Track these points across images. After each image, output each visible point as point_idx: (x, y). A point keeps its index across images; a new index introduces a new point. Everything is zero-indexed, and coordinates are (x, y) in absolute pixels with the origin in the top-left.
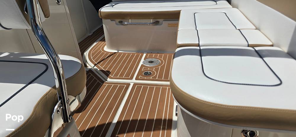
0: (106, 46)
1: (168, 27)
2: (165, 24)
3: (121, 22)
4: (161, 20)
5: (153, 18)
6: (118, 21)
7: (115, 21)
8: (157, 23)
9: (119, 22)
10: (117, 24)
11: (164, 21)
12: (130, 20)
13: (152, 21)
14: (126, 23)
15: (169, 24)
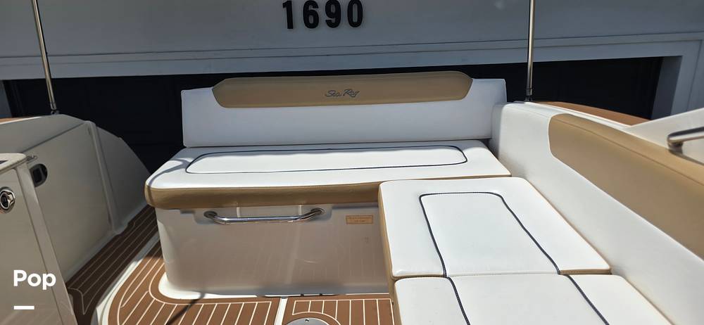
0: (164, 278)
1: (347, 223)
2: (337, 217)
3: (212, 215)
4: (325, 208)
5: (305, 202)
6: (201, 212)
7: (192, 212)
8: (314, 214)
9: (206, 214)
10: (198, 221)
11: (334, 208)
12: (238, 208)
13: (300, 210)
14: (226, 219)
15: (348, 217)
